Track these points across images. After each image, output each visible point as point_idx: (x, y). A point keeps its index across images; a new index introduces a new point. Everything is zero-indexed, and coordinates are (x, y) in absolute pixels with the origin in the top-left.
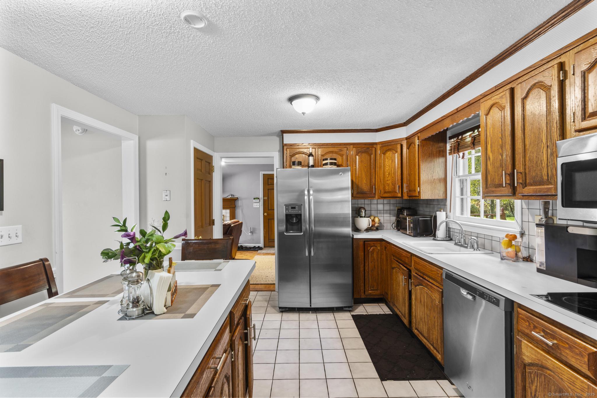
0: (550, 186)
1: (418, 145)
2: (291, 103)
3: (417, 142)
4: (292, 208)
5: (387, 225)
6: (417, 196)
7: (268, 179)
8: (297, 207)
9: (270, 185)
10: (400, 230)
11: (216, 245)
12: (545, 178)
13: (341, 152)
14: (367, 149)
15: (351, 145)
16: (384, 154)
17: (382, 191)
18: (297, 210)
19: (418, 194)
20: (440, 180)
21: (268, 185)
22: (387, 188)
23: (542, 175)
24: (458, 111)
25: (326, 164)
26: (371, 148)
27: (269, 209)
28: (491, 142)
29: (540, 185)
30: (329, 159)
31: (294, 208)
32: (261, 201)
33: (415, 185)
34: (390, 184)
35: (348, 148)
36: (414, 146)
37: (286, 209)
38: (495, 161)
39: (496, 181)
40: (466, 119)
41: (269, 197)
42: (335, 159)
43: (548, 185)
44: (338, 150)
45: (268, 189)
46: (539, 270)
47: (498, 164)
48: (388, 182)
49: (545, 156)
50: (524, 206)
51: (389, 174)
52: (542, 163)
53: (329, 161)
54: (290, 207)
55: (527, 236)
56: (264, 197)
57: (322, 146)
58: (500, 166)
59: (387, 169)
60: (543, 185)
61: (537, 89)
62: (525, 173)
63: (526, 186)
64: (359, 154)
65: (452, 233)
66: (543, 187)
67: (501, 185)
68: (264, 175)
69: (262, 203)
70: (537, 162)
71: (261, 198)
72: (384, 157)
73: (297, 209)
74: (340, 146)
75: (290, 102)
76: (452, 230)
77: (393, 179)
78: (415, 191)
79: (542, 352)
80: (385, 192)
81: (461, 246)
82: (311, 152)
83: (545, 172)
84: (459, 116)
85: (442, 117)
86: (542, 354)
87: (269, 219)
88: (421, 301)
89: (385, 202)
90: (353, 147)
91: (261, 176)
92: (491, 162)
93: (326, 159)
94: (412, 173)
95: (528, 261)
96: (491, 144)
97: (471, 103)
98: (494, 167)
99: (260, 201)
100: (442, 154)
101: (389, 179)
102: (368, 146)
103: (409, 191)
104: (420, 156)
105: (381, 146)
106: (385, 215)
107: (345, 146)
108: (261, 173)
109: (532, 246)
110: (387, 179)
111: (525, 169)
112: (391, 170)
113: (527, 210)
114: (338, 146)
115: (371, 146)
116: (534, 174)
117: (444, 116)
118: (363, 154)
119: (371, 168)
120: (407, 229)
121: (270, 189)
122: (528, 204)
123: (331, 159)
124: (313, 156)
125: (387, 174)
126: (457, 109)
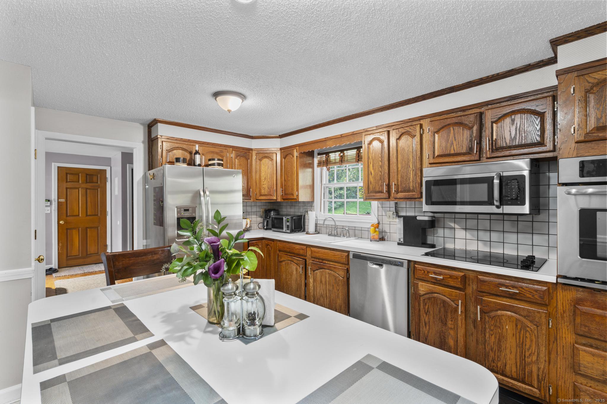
0: (414, 193)
1: (297, 156)
2: (216, 99)
3: (296, 154)
4: (185, 210)
5: (255, 226)
6: (296, 199)
7: (67, 174)
8: (190, 209)
9: (69, 182)
10: (272, 229)
11: (153, 255)
12: (411, 188)
13: (222, 154)
14: (244, 154)
15: (231, 147)
16: (260, 160)
17: (258, 194)
18: (191, 213)
19: (296, 197)
20: (310, 186)
21: (67, 182)
22: (263, 191)
23: (409, 186)
24: (342, 136)
25: (213, 164)
26: (248, 153)
27: (68, 215)
28: (373, 163)
29: (407, 192)
30: (216, 159)
31: (188, 210)
32: (55, 204)
33: (292, 189)
34: (266, 188)
35: (228, 150)
36: (291, 156)
37: (178, 212)
38: (376, 176)
39: (376, 189)
40: (349, 144)
41: (68, 199)
42: (222, 160)
43: (412, 192)
44: (219, 151)
45: (67, 188)
46: (399, 244)
47: (378, 178)
48: (264, 186)
49: (411, 175)
50: (380, 206)
51: (265, 179)
52: (410, 180)
53: (216, 162)
54: (183, 209)
55: (381, 225)
56: (58, 198)
57: (202, 145)
58: (380, 179)
59: (263, 174)
60: (410, 192)
61: (406, 136)
62: (398, 185)
63: (398, 193)
64: (238, 158)
65: (318, 228)
66: (410, 193)
67: (382, 192)
68: (59, 168)
69: (55, 207)
70: (406, 179)
71: (53, 200)
72: (260, 164)
73: (190, 211)
74: (220, 147)
75: (214, 98)
76: (318, 225)
77: (269, 183)
78: (293, 195)
79: (430, 285)
80: (261, 195)
81: (335, 236)
82: (198, 150)
83: (411, 185)
84: (342, 140)
85: (325, 138)
86: (431, 286)
87: (67, 229)
88: (321, 282)
89: (258, 204)
90: (233, 150)
91: (54, 169)
92: (373, 176)
93: (213, 160)
94: (289, 179)
95: (383, 240)
96: (373, 164)
97: (354, 133)
98: (375, 180)
99: (51, 204)
100: (311, 165)
101: (265, 183)
102: (246, 151)
103: (285, 195)
104: (298, 166)
105: (256, 152)
106: (253, 216)
107: (225, 148)
108: (55, 165)
109: (384, 230)
110: (263, 183)
111: (398, 182)
112: (267, 176)
113: (381, 208)
114: (219, 147)
115: (247, 151)
116: (404, 186)
117: (328, 138)
118: (241, 158)
119: (248, 171)
120: (283, 228)
121: (70, 188)
122: (382, 204)
123: (219, 160)
124: (199, 154)
125: (263, 178)
126: (341, 135)
